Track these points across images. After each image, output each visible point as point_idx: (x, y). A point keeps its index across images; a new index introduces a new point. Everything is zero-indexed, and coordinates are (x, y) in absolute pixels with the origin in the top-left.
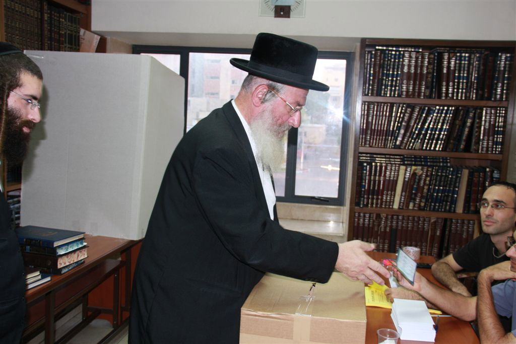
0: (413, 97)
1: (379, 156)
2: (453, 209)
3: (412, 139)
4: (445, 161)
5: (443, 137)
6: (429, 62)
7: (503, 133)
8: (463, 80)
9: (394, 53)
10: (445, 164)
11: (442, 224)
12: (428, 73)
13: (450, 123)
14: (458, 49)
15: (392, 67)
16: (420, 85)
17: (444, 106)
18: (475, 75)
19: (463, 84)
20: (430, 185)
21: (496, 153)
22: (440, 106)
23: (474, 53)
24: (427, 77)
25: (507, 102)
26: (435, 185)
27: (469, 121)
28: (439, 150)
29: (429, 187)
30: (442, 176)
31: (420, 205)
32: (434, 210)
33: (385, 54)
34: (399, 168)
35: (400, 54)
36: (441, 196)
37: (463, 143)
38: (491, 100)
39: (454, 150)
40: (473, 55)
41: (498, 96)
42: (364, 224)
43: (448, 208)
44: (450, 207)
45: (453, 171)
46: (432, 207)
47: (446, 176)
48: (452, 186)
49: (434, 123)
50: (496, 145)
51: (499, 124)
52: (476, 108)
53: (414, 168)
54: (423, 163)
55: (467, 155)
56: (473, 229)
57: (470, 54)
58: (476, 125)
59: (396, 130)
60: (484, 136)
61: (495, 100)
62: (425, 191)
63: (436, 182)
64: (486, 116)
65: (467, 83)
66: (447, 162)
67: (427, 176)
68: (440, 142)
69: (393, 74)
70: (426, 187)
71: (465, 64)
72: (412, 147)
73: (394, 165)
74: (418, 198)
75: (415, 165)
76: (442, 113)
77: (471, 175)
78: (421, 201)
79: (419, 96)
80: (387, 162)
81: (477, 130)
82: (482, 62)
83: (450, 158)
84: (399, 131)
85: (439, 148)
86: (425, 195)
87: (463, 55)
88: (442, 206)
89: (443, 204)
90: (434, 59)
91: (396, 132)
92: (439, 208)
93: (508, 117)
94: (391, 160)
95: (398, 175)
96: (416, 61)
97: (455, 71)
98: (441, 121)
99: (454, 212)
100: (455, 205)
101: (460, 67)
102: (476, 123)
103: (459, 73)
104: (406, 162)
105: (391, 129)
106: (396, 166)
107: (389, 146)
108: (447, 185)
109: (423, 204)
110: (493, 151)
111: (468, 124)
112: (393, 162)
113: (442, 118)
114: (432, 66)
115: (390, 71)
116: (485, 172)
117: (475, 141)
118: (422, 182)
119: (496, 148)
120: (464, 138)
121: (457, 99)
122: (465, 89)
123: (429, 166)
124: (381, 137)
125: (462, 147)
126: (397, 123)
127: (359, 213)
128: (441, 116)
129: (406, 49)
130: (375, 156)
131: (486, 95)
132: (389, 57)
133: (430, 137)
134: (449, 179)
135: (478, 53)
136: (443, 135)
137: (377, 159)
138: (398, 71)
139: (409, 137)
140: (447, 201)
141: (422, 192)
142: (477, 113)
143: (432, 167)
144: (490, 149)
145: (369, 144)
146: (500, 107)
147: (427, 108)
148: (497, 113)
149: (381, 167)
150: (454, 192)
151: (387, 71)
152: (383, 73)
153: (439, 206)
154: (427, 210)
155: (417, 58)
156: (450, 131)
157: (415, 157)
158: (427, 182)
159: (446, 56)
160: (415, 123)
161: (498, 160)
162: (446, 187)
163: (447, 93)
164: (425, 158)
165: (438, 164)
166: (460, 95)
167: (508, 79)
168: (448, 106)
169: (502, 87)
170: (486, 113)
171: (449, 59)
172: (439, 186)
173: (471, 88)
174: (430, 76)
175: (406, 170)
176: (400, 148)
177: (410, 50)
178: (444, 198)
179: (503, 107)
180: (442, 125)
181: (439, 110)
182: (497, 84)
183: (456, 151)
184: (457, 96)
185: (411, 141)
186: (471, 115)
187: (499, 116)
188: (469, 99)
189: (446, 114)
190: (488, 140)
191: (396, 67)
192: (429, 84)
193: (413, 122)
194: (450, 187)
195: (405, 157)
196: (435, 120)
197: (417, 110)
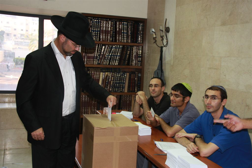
0: (105, 41)
1: (91, 68)
2: (123, 90)
3: (105, 60)
4: (119, 70)
5: (118, 59)
6: (111, 26)
7: (142, 57)
8: (125, 34)
9: (96, 20)
10: (119, 71)
11: (119, 98)
12: (111, 30)
13: (121, 53)
14: (123, 20)
15: (95, 27)
16: (108, 35)
17: (118, 45)
18: (130, 32)
19: (125, 36)
20: (113, 80)
21: (139, 66)
22: (116, 45)
23: (129, 22)
24: (111, 32)
25: (142, 44)
26: (115, 81)
27: (129, 52)
28: (116, 65)
29: (113, 82)
30: (118, 76)
31: (109, 90)
32: (115, 92)
33: (92, 21)
34: (100, 74)
35: (99, 21)
36: (118, 85)
37: (127, 62)
38: (137, 43)
39: (123, 65)
40: (129, 23)
41: (139, 41)
42: (85, 100)
43: (121, 90)
44: (122, 90)
45: (123, 74)
46: (115, 90)
47: (120, 76)
48: (123, 80)
49: (114, 53)
50: (139, 62)
51: (139, 53)
52: (131, 46)
53: (106, 73)
54: (110, 71)
55: (128, 67)
56: (132, 99)
57: (128, 22)
58: (131, 54)
59: (98, 56)
60: (134, 59)
61: (138, 43)
62: (112, 83)
63: (116, 79)
64: (134, 50)
65: (127, 35)
66: (120, 70)
67: (112, 77)
68: (116, 61)
69: (96, 30)
70: (112, 82)
71: (125, 27)
72: (105, 64)
73: (97, 72)
74: (108, 87)
75: (107, 72)
76: (117, 48)
77: (130, 76)
78: (110, 88)
79: (108, 40)
80: (95, 71)
81: (132, 56)
82: (132, 26)
83: (122, 68)
84: (99, 56)
85: (117, 64)
86: (111, 85)
87: (125, 23)
88: (119, 90)
89: (119, 89)
90: (114, 25)
91: (98, 57)
92: (117, 91)
93: (143, 50)
94: (96, 70)
95: (100, 77)
96: (106, 25)
97: (121, 30)
98: (117, 52)
99: (124, 92)
100: (124, 89)
101: (124, 28)
102: (131, 53)
103: (124, 31)
104: (103, 71)
105: (96, 56)
106: (98, 73)
107: (95, 63)
108: (120, 80)
109: (111, 89)
110: (138, 65)
111: (128, 53)
112: (98, 71)
113: (117, 51)
114: (113, 27)
115: (94, 29)
116: (135, 74)
117: (131, 61)
118: (110, 79)
119: (139, 63)
120: (127, 59)
121: (123, 42)
122: (126, 38)
123: (112, 72)
124: (91, 59)
125: (126, 63)
126: (98, 53)
127: (83, 95)
128: (117, 50)
129: (102, 19)
130: (89, 68)
131: (135, 41)
132: (94, 22)
133: (112, 59)
134: (121, 78)
135: (131, 23)
136: (118, 58)
137: (90, 70)
138: (98, 29)
139: (104, 59)
140: (121, 87)
141: (110, 84)
142: (132, 48)
143: (114, 72)
144: (136, 64)
145: (86, 63)
146: (140, 46)
147: (111, 46)
148: (139, 49)
149: (92, 73)
150: (123, 83)
151: (93, 29)
152: (92, 30)
153: (117, 90)
154: (112, 92)
155: (106, 23)
156: (121, 56)
157: (107, 68)
158: (112, 79)
159: (118, 23)
160: (106, 53)
161: (140, 69)
162: (120, 81)
163: (119, 40)
164: (111, 68)
165: (117, 71)
166: (124, 40)
167: (142, 34)
168: (120, 45)
169: (140, 37)
170: (135, 48)
171: (119, 24)
172: (117, 81)
173: (128, 37)
174: (112, 32)
175: (103, 74)
176: (101, 65)
177: (103, 19)
178: (119, 86)
179: (141, 46)
180: (118, 54)
181: (116, 47)
182: (139, 36)
183: (124, 65)
184: (123, 41)
185: (105, 61)
186: (129, 49)
187: (140, 50)
188: (128, 42)
189: (119, 48)
190: (136, 60)
191: (97, 27)
192: (112, 35)
193: (105, 52)
194: (122, 81)
195: (102, 69)
196: (115, 51)
197: (107, 47)
